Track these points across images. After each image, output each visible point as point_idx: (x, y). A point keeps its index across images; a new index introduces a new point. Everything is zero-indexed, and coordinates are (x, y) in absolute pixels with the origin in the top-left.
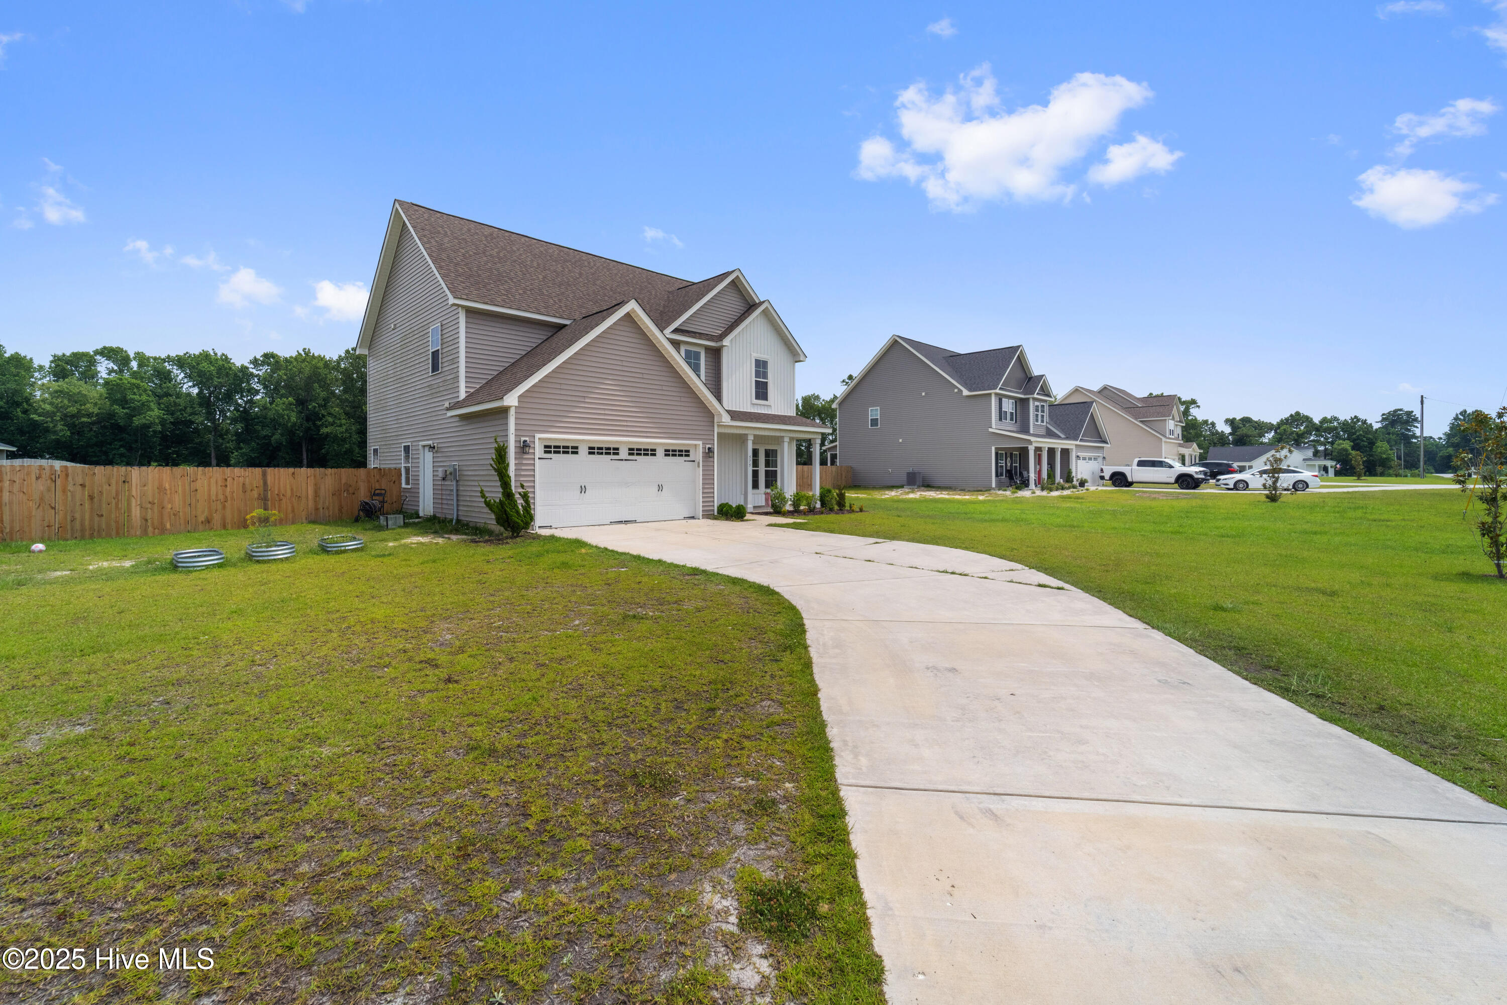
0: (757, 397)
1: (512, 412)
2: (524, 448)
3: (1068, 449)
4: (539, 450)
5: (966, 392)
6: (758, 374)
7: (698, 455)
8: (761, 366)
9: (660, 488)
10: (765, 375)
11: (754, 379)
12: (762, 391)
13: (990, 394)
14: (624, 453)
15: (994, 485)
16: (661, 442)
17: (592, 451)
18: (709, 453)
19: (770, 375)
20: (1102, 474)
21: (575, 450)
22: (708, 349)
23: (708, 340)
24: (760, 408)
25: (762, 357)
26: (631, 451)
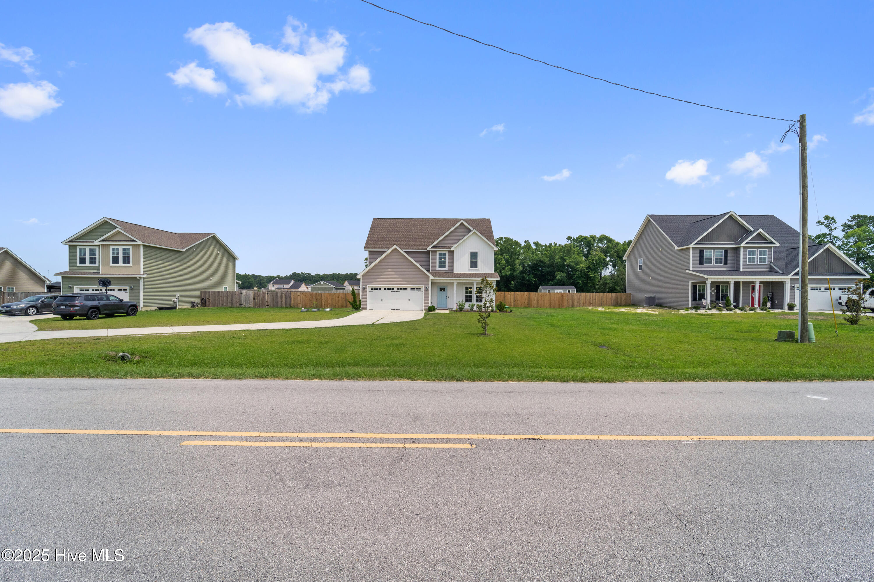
0: (472, 267)
1: (361, 280)
2: (364, 289)
3: (783, 282)
4: (368, 289)
5: (677, 248)
6: (472, 258)
7: (423, 290)
8: (474, 255)
9: (409, 300)
10: (476, 258)
11: (470, 260)
12: (474, 264)
13: (689, 248)
14: (396, 289)
15: (690, 306)
16: (409, 286)
17: (385, 289)
18: (427, 290)
19: (478, 258)
20: (840, 301)
21: (380, 289)
22: (449, 251)
23: (447, 248)
24: (474, 271)
25: (474, 251)
26: (398, 289)
